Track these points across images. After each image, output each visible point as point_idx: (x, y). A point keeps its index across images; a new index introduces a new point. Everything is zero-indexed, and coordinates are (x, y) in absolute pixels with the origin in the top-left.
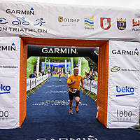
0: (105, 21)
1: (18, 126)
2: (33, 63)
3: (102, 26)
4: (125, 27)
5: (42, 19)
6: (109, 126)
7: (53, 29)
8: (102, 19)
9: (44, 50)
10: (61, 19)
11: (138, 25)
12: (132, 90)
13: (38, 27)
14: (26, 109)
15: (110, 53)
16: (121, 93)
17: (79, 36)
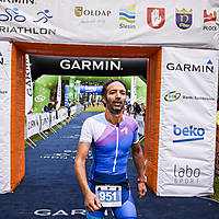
0: (155, 14)
1: (8, 189)
2: (48, 87)
3: (149, 22)
4: (190, 23)
5: (47, 11)
6: (160, 192)
7: (65, 29)
8: (150, 10)
9: (64, 64)
10: (79, 11)
11: (214, 19)
12: (201, 132)
13: (41, 25)
14: (23, 163)
15: (164, 68)
16: (182, 137)
17: (110, 41)
